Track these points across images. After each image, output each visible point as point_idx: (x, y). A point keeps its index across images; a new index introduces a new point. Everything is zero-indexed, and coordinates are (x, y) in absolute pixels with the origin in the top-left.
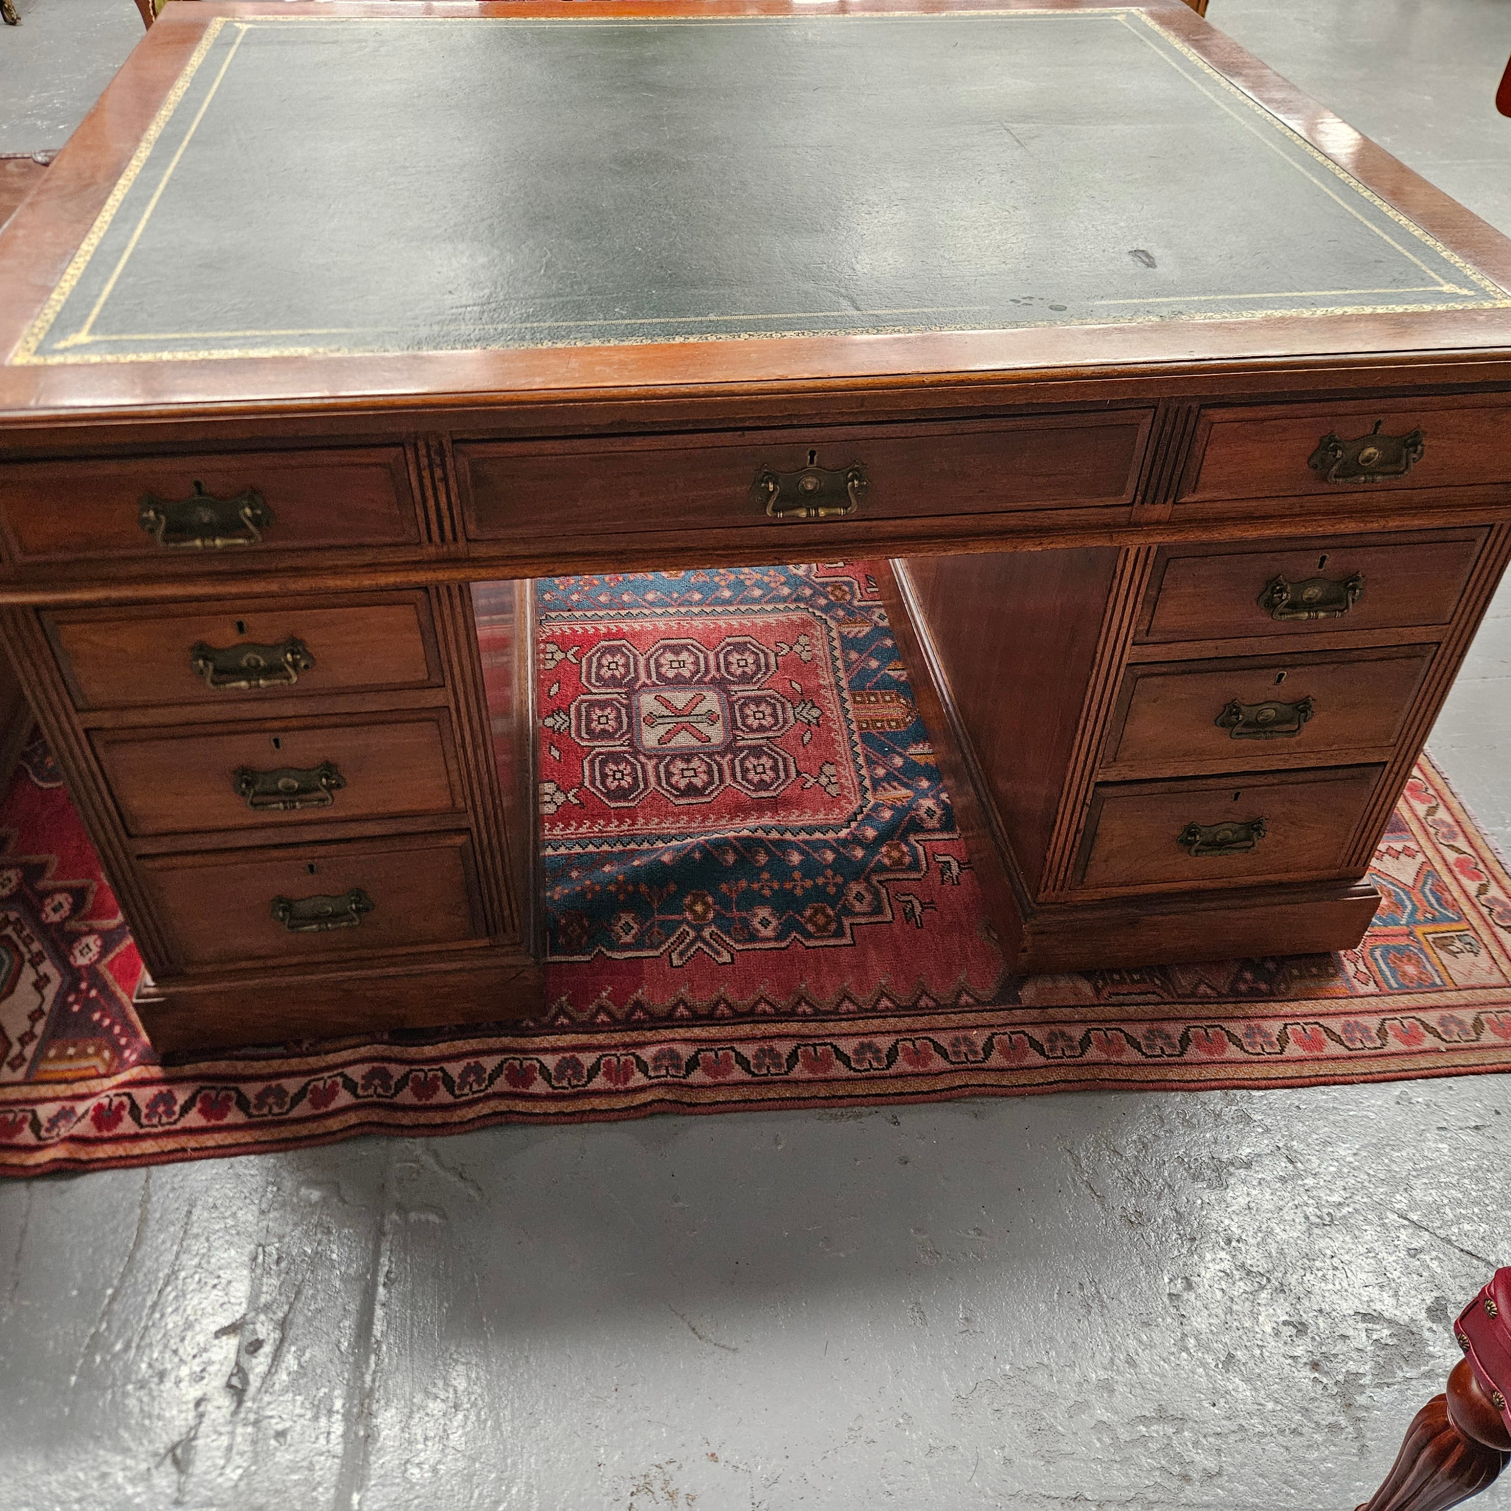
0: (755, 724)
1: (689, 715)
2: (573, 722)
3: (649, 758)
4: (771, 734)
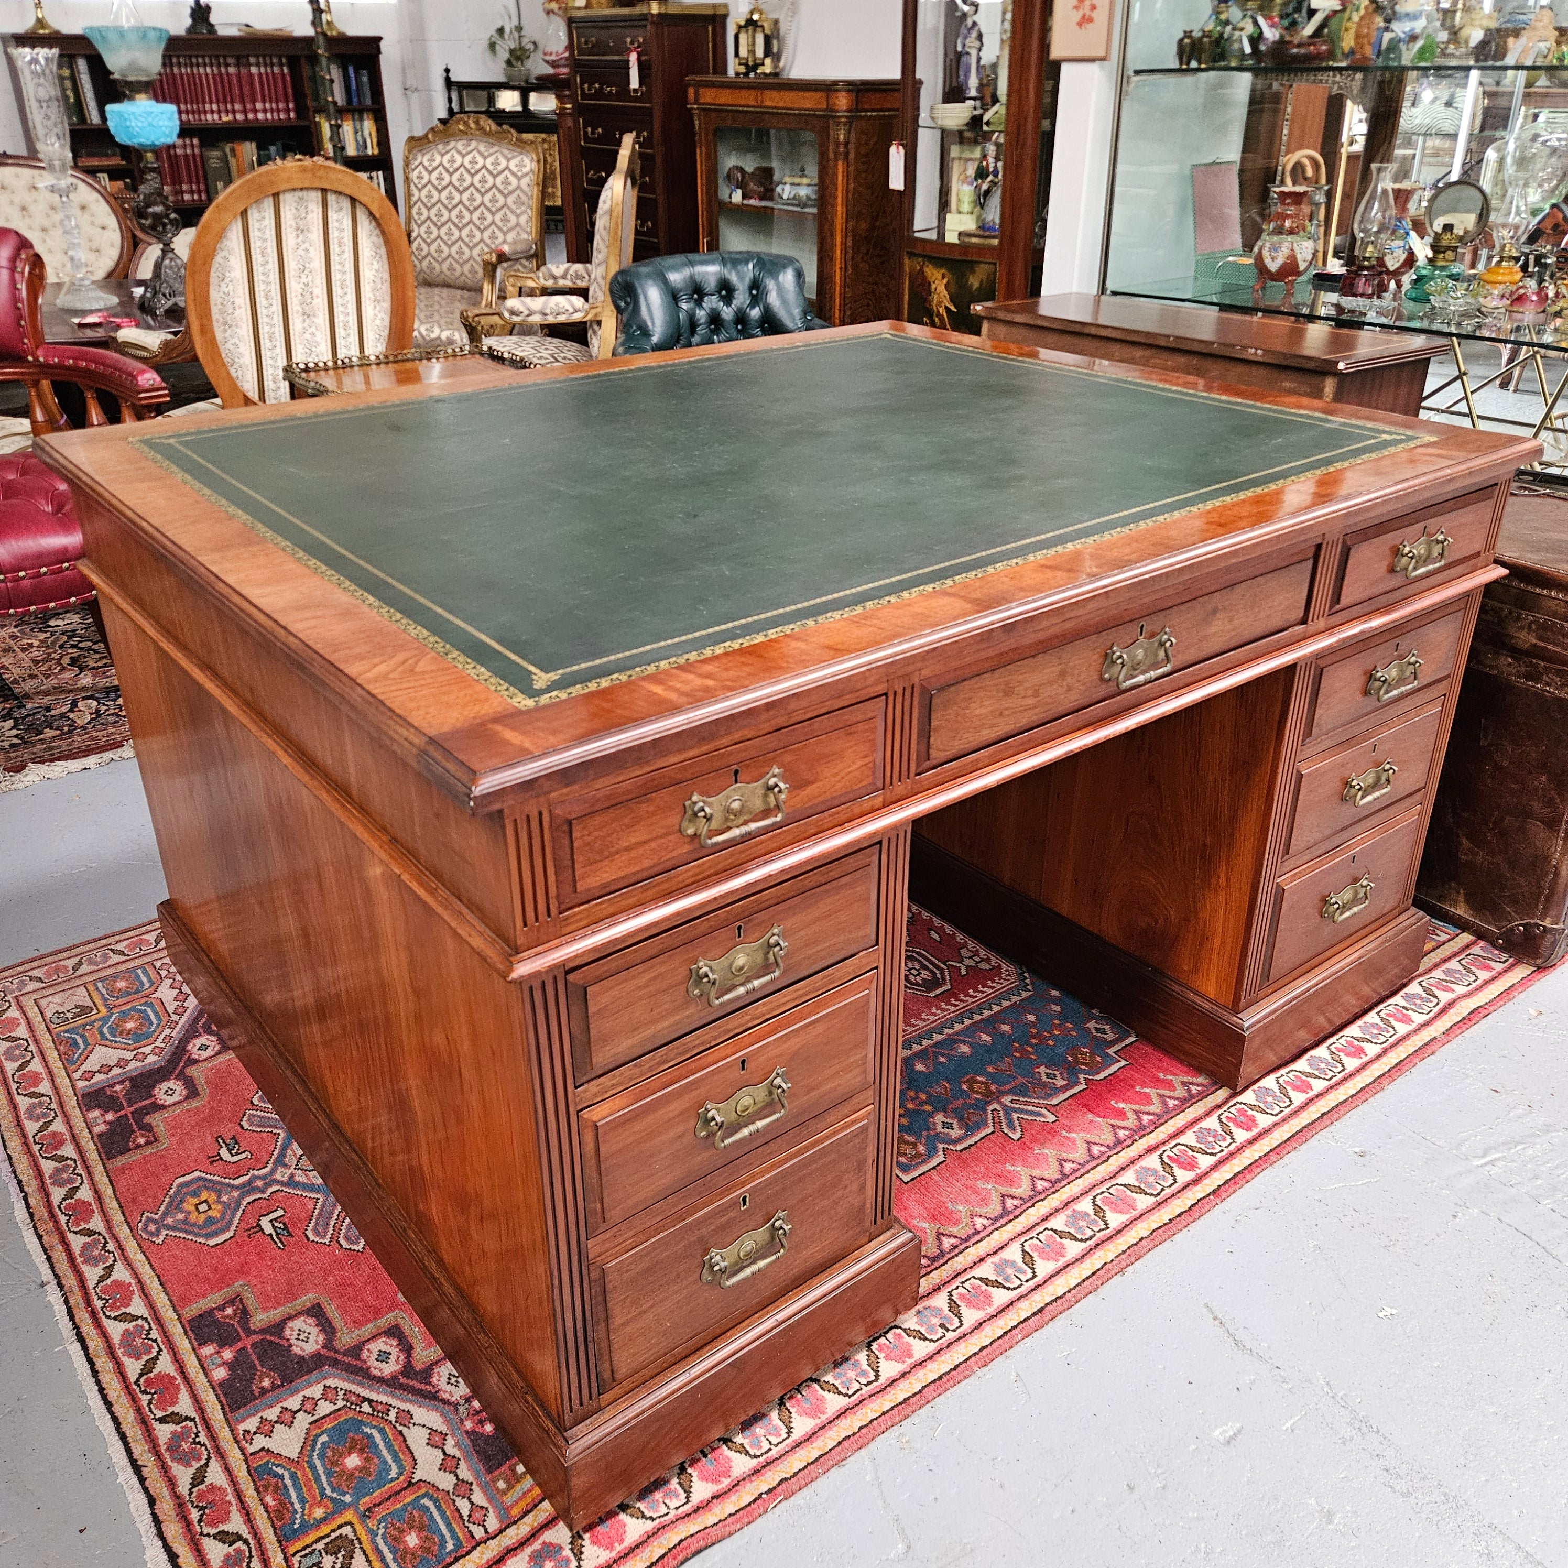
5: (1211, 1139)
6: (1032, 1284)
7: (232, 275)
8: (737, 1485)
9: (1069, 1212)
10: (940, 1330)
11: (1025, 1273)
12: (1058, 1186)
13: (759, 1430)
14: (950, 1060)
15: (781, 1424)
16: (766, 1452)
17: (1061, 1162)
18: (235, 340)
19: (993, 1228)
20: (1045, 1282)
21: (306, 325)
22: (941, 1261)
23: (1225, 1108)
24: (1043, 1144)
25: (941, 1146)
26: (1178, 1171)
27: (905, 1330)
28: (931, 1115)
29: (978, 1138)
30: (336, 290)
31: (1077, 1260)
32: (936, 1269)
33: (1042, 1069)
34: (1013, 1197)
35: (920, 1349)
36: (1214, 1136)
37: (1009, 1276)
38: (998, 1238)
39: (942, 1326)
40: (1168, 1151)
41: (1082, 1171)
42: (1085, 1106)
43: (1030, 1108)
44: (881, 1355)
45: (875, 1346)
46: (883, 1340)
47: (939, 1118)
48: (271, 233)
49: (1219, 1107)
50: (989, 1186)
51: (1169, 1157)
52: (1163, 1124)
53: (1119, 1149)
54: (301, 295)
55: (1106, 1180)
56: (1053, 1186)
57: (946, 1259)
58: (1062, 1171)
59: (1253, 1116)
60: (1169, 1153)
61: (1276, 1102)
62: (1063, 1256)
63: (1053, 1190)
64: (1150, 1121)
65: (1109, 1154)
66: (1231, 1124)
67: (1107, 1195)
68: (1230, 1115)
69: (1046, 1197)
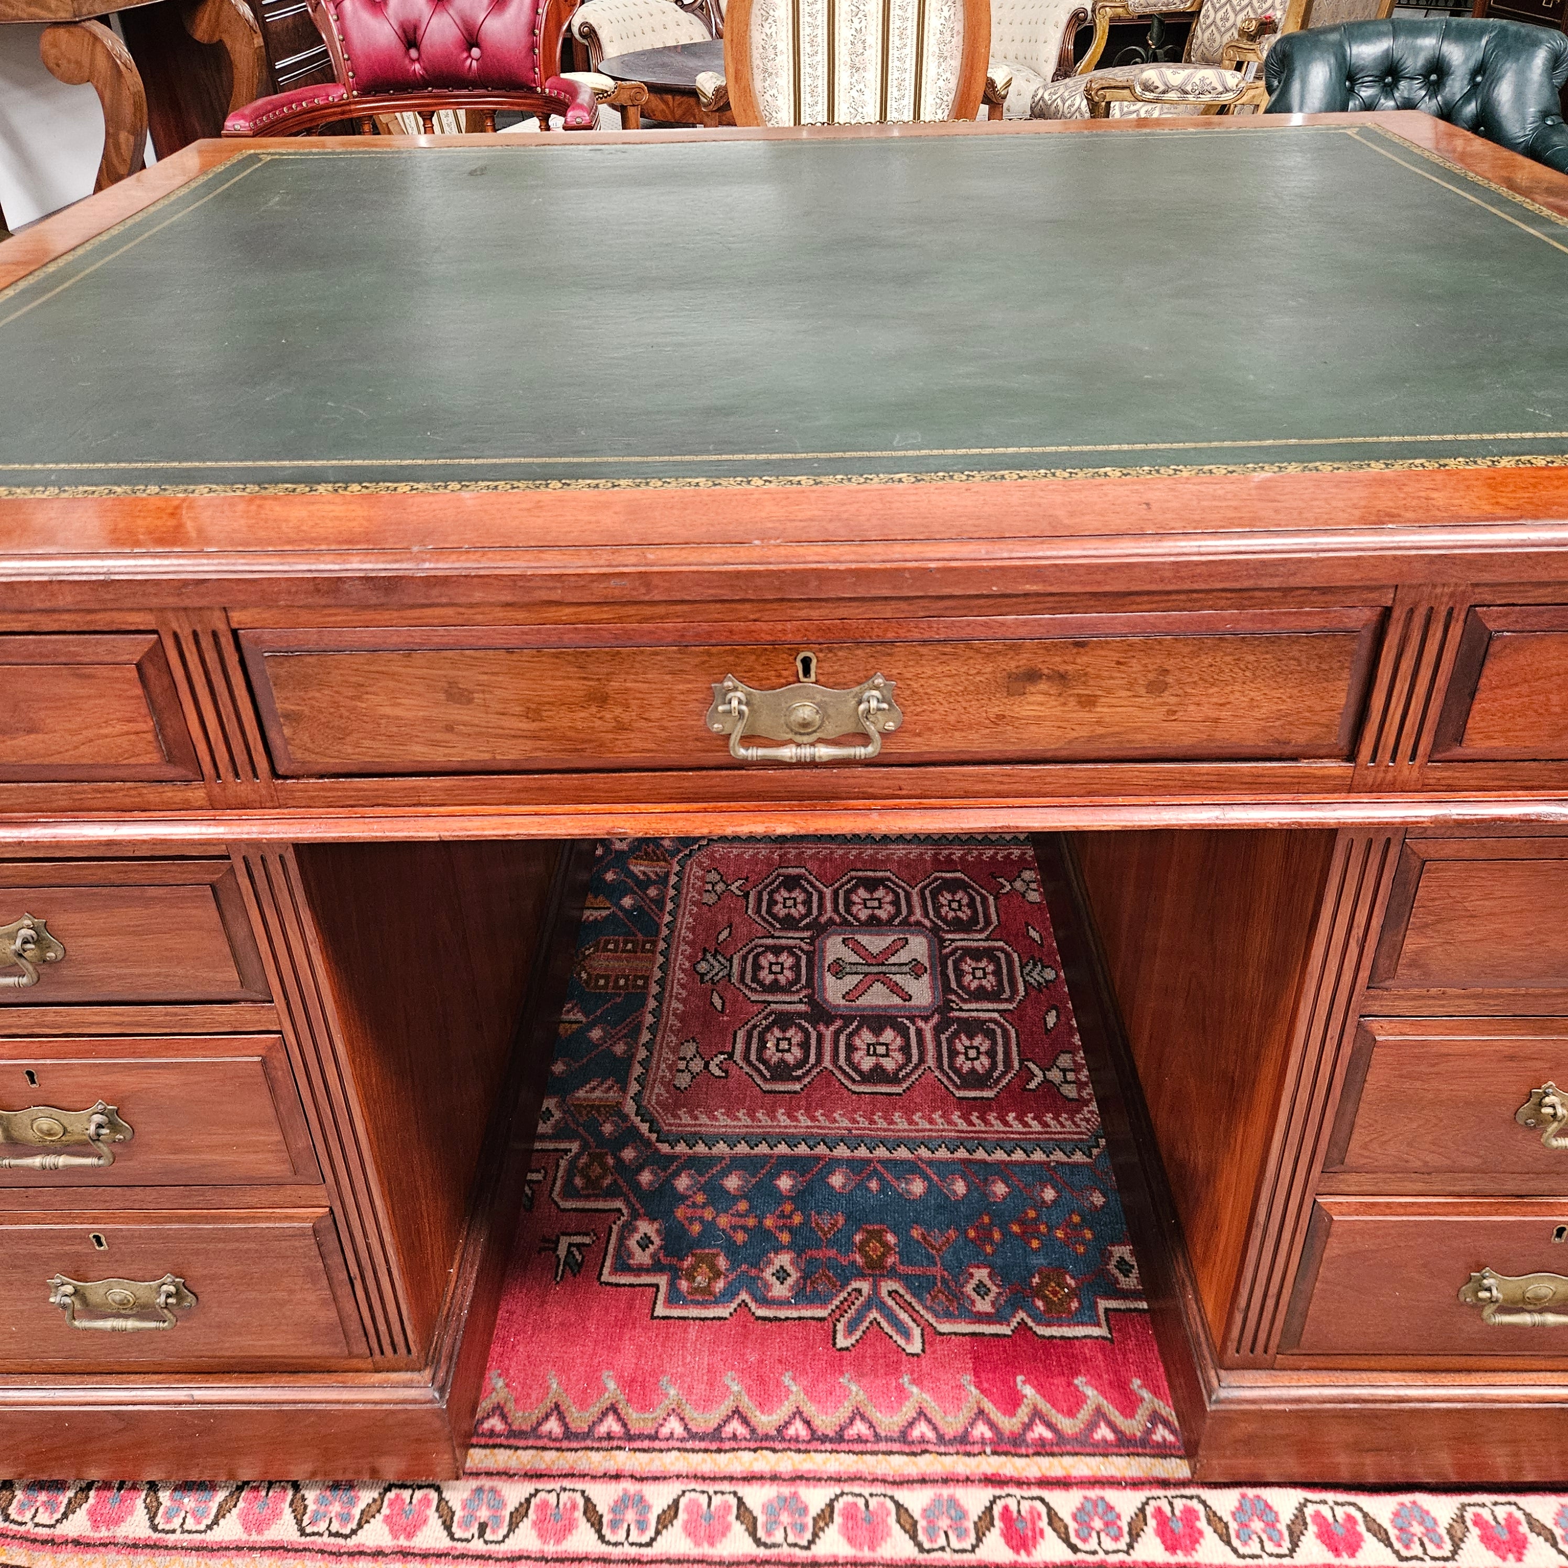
0: (784, 957)
1: (866, 974)
2: (1018, 974)
3: (918, 923)
4: (770, 941)
5: (1098, 1524)
6: (633, 1551)
8: (105, 1545)
9: (786, 1490)
10: (475, 1530)
11: (643, 1531)
12: (817, 1445)
13: (189, 1501)
14: (882, 1190)
15: (214, 1511)
16: (167, 1532)
17: (858, 1414)
18: (774, 91)
19: (678, 1444)
21: (853, 80)
22: (575, 1445)
23: (1171, 1493)
24: (860, 1375)
25: (744, 1296)
26: (994, 1537)
27: (441, 1499)
28: (778, 1249)
29: (795, 1314)
30: (894, 40)
32: (558, 1449)
33: (981, 1274)
34: (745, 1421)
35: (430, 1538)
36: (1107, 1524)
37: (623, 1520)
38: (673, 1461)
39: (483, 1528)
40: (1016, 1501)
41: (869, 1447)
42: (976, 1359)
43: (903, 1316)
44: (385, 1511)
45: (391, 1495)
46: (406, 1494)
47: (784, 1259)
49: (1164, 1483)
50: (735, 1388)
51: (1006, 1508)
52: (1052, 1454)
53: (952, 1450)
54: (852, 43)
55: (884, 1481)
56: (809, 1442)
57: (583, 1445)
58: (842, 1429)
59: (1201, 1533)
60: (1012, 1504)
61: (1264, 1537)
62: (712, 1544)
63: (802, 1447)
64: (1041, 1439)
65: (930, 1447)
66: (1152, 1523)
67: (861, 1502)
68: (1167, 1509)
69: (784, 1450)
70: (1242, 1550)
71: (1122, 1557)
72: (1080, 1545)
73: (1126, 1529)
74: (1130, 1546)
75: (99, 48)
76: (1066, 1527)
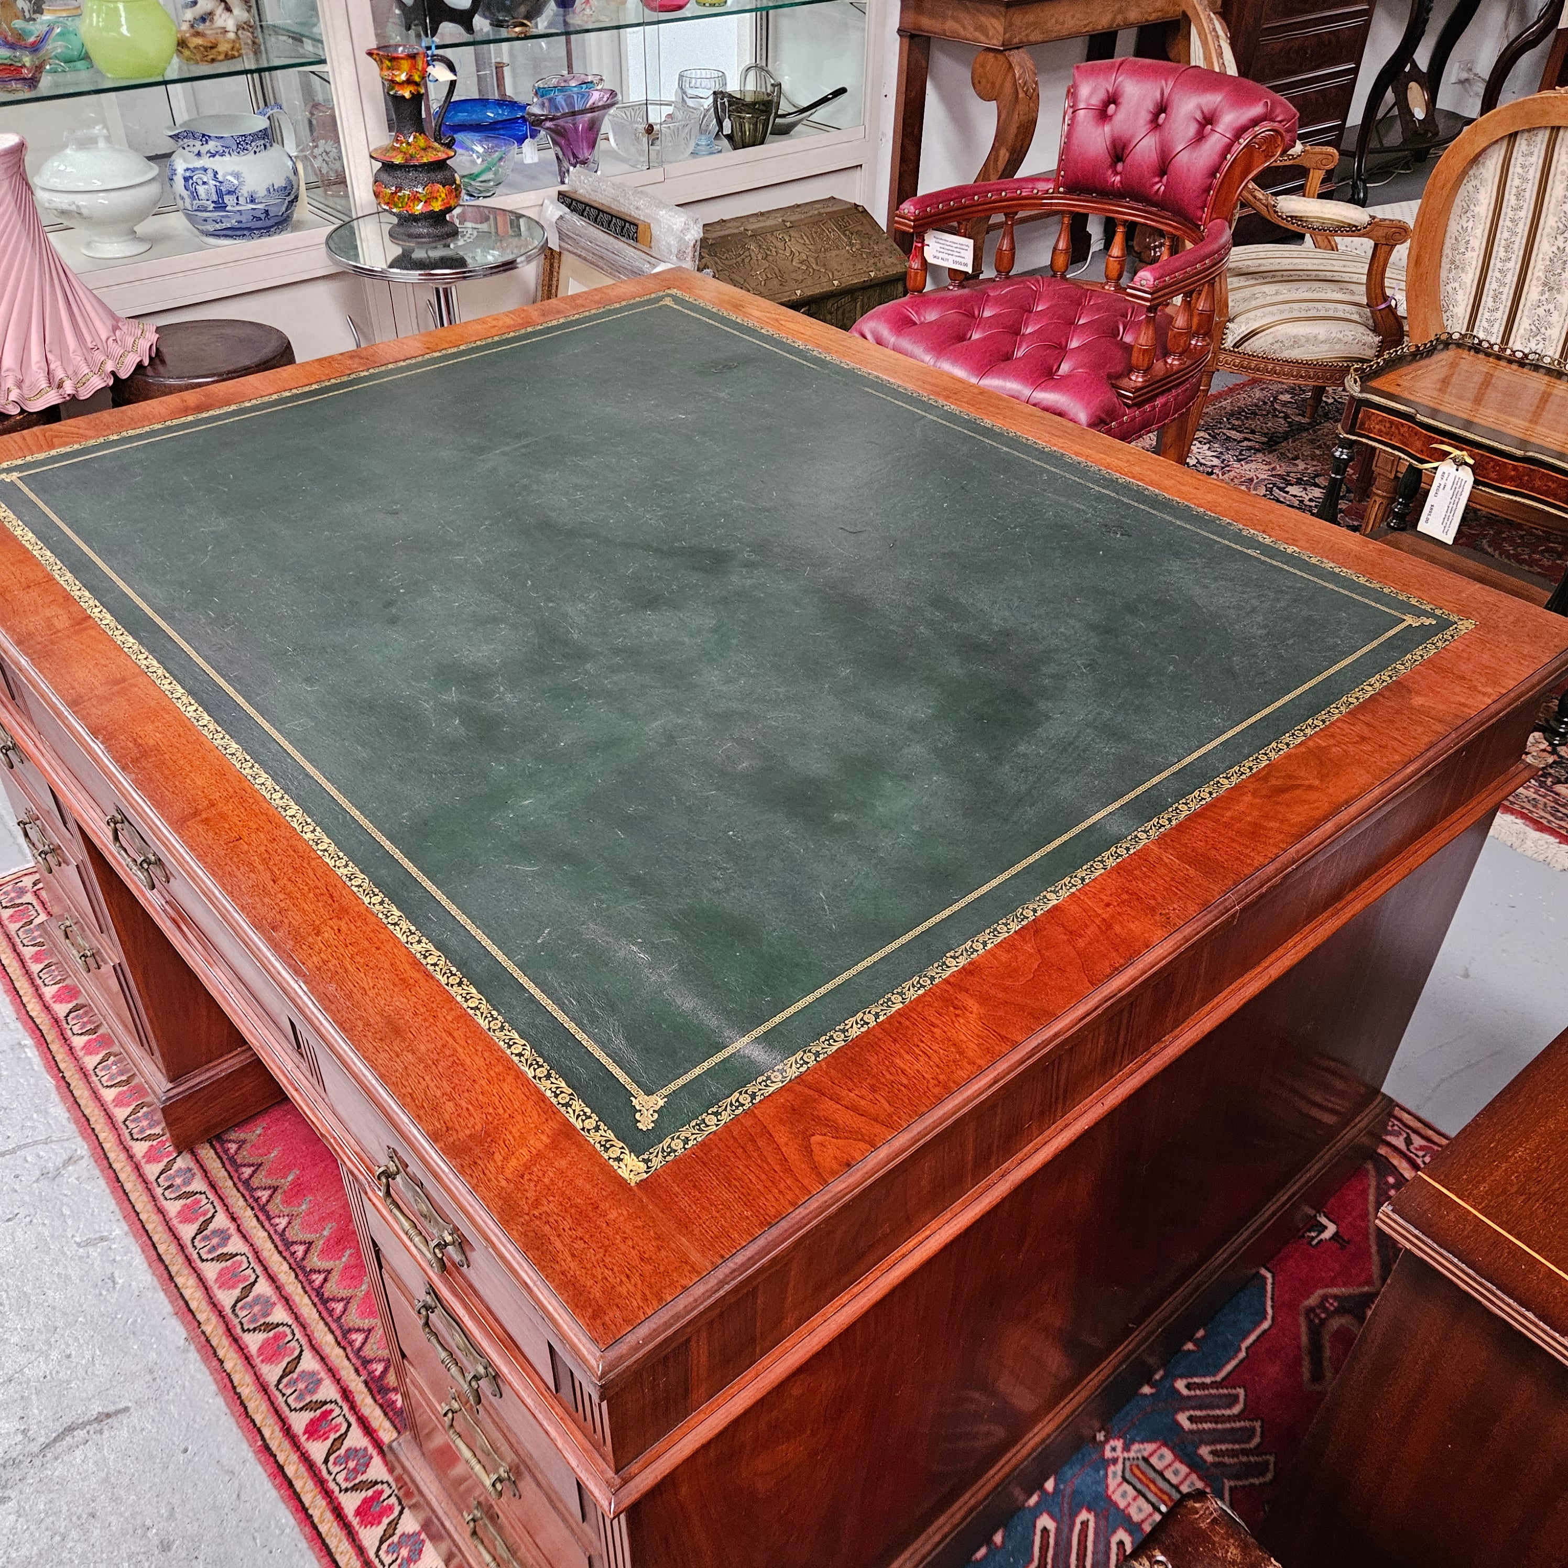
5: (352, 1465)
6: (195, 1256)
7: (1477, 209)
9: (275, 1298)
10: (167, 1184)
11: (209, 1252)
12: (313, 1293)
17: (347, 1301)
18: (1456, 285)
19: (272, 1232)
20: (193, 1268)
22: (241, 1189)
26: (307, 1416)
27: (175, 1158)
31: (211, 1298)
32: (234, 1183)
34: (306, 1252)
35: (152, 1170)
36: (355, 1469)
37: (210, 1240)
38: (260, 1237)
39: (170, 1186)
40: (340, 1414)
41: (329, 1320)
44: (155, 1142)
45: (166, 1138)
46: (169, 1143)
48: (1534, 174)
50: (326, 1233)
51: (332, 1411)
52: (386, 1414)
53: (354, 1360)
54: (1551, 260)
55: (310, 1341)
56: (313, 1289)
57: (244, 1192)
58: (333, 1299)
59: (379, 1523)
60: (337, 1411)
61: (399, 1561)
62: (220, 1287)
63: (308, 1288)
64: (394, 1402)
65: (349, 1350)
66: (370, 1493)
67: (290, 1337)
68: (385, 1496)
69: (300, 1282)
70: (381, 1553)
71: (337, 1489)
72: (330, 1464)
73: (357, 1481)
74: (346, 1490)
75: (1010, 75)
76: (339, 1449)
